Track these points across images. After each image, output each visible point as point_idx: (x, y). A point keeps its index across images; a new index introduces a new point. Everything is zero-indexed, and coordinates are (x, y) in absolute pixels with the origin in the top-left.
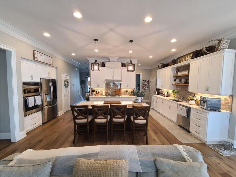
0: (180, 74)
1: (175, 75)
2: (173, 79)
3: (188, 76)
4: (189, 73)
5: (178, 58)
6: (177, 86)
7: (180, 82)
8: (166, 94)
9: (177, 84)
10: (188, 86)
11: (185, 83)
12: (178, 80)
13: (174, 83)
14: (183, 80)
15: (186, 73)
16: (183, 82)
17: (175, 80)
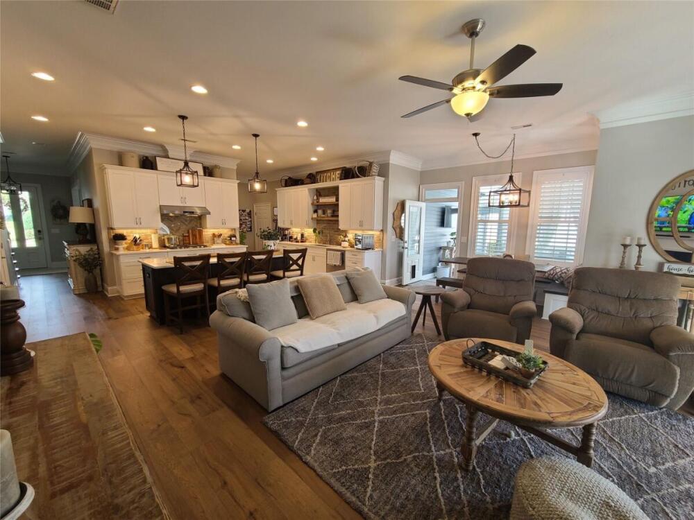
0: (323, 200)
1: (315, 202)
2: (311, 209)
3: (337, 205)
4: (337, 200)
5: (317, 173)
6: (318, 221)
7: (324, 214)
8: (299, 238)
9: (319, 219)
10: (338, 221)
11: (332, 216)
12: (320, 212)
13: (315, 216)
14: (329, 212)
15: (332, 200)
16: (329, 215)
17: (315, 211)
